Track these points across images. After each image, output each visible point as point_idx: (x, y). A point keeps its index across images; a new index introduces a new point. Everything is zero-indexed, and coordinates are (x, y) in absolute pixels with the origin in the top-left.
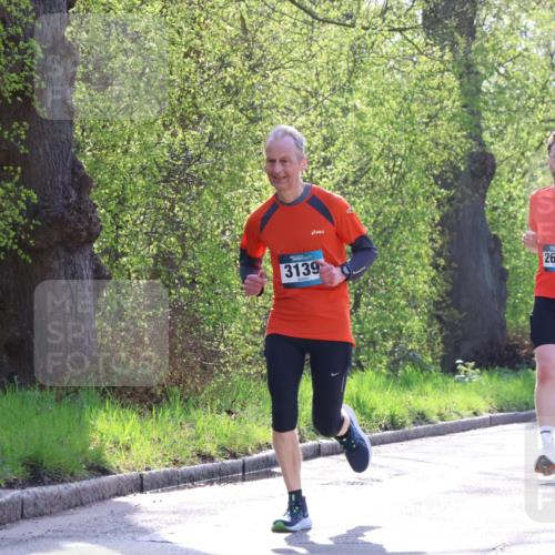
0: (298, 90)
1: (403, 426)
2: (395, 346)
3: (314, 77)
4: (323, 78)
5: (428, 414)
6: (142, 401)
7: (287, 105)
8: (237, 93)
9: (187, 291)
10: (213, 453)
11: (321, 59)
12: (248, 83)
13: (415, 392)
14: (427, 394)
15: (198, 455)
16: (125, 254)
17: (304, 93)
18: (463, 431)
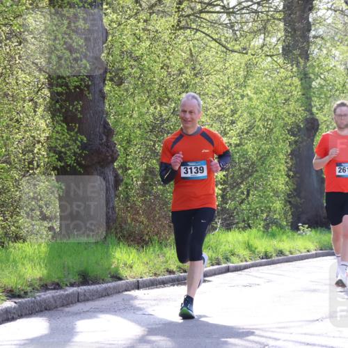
0: (218, 86)
1: (271, 257)
2: (267, 216)
3: (227, 79)
4: (231, 80)
5: (284, 251)
6: (138, 243)
7: (213, 93)
8: (187, 87)
9: (161, 187)
10: (175, 270)
11: (230, 71)
12: (193, 82)
13: (278, 240)
14: (283, 241)
15: (167, 271)
16: (130, 169)
17: (221, 87)
18: (302, 260)
